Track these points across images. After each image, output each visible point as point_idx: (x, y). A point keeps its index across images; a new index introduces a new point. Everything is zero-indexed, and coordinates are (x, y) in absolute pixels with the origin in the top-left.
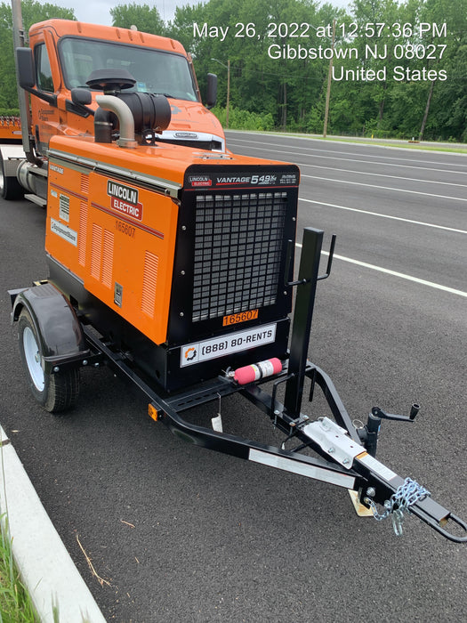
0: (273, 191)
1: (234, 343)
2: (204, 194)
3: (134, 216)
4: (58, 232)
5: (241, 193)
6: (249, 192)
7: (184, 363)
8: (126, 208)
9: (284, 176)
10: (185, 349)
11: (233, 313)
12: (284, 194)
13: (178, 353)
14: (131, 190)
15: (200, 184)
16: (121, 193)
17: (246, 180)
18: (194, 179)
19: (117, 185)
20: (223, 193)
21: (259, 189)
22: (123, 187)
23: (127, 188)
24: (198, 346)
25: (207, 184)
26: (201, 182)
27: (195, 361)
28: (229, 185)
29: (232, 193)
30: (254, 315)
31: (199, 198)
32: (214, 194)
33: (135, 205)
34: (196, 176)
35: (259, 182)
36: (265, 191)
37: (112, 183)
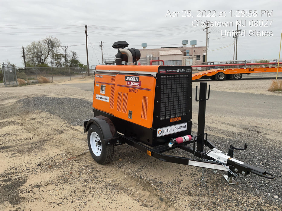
0: (184, 75)
1: (174, 129)
2: (163, 75)
3: (138, 86)
4: (100, 99)
5: (174, 75)
6: (177, 75)
7: (158, 135)
8: (133, 84)
9: (187, 70)
10: (158, 130)
11: (173, 118)
12: (187, 76)
13: (156, 131)
14: (136, 77)
15: (162, 72)
16: (131, 79)
17: (176, 71)
18: (161, 70)
19: (129, 77)
20: (169, 75)
21: (180, 74)
22: (132, 77)
23: (134, 77)
24: (163, 129)
25: (164, 72)
26: (163, 71)
27: (161, 135)
28: (170, 72)
29: (171, 75)
30: (180, 119)
31: (162, 76)
32: (166, 75)
33: (138, 82)
34: (161, 69)
35: (180, 71)
36: (182, 75)
37: (127, 77)
